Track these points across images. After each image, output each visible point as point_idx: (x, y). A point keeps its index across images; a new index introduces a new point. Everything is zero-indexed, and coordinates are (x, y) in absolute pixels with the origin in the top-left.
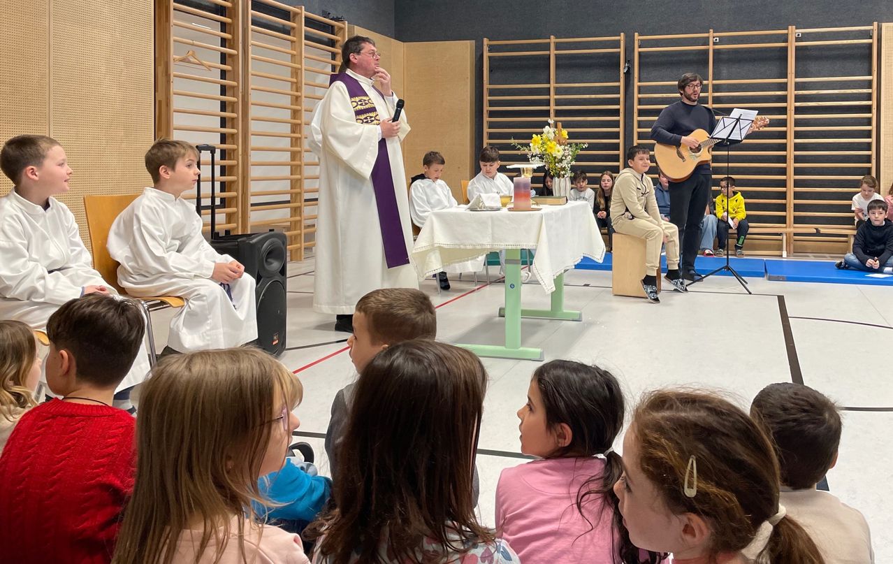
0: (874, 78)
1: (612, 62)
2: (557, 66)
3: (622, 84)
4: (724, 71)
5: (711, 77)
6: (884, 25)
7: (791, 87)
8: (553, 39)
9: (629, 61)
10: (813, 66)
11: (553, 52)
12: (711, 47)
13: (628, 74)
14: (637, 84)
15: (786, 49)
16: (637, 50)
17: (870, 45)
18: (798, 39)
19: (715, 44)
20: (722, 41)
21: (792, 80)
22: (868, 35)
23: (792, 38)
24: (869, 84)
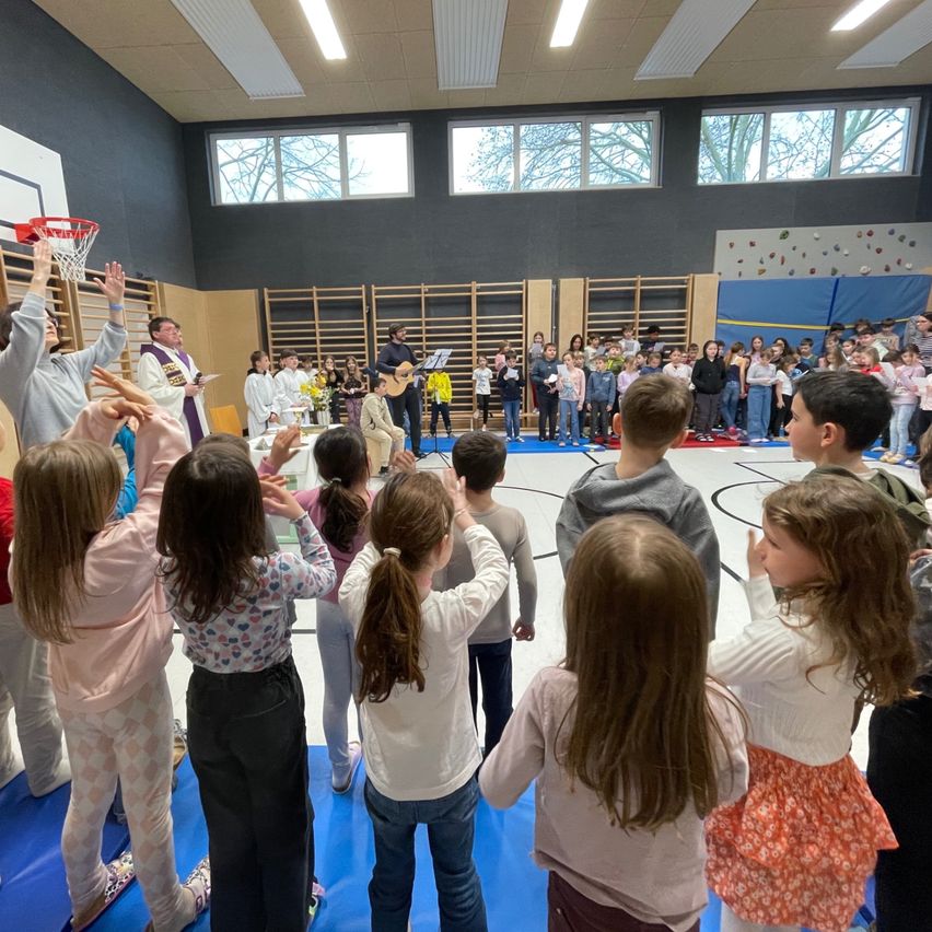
0: (523, 316)
1: (357, 306)
2: (319, 308)
3: (365, 321)
4: (432, 311)
5: (423, 315)
6: (529, 281)
7: (474, 322)
8: (315, 289)
9: (369, 304)
10: (487, 308)
11: (316, 298)
12: (423, 295)
13: (369, 314)
14: (375, 321)
15: (470, 297)
16: (374, 297)
17: (521, 294)
18: (478, 291)
19: (425, 293)
20: (430, 291)
21: (474, 317)
22: (520, 288)
23: (474, 290)
24: (520, 320)
